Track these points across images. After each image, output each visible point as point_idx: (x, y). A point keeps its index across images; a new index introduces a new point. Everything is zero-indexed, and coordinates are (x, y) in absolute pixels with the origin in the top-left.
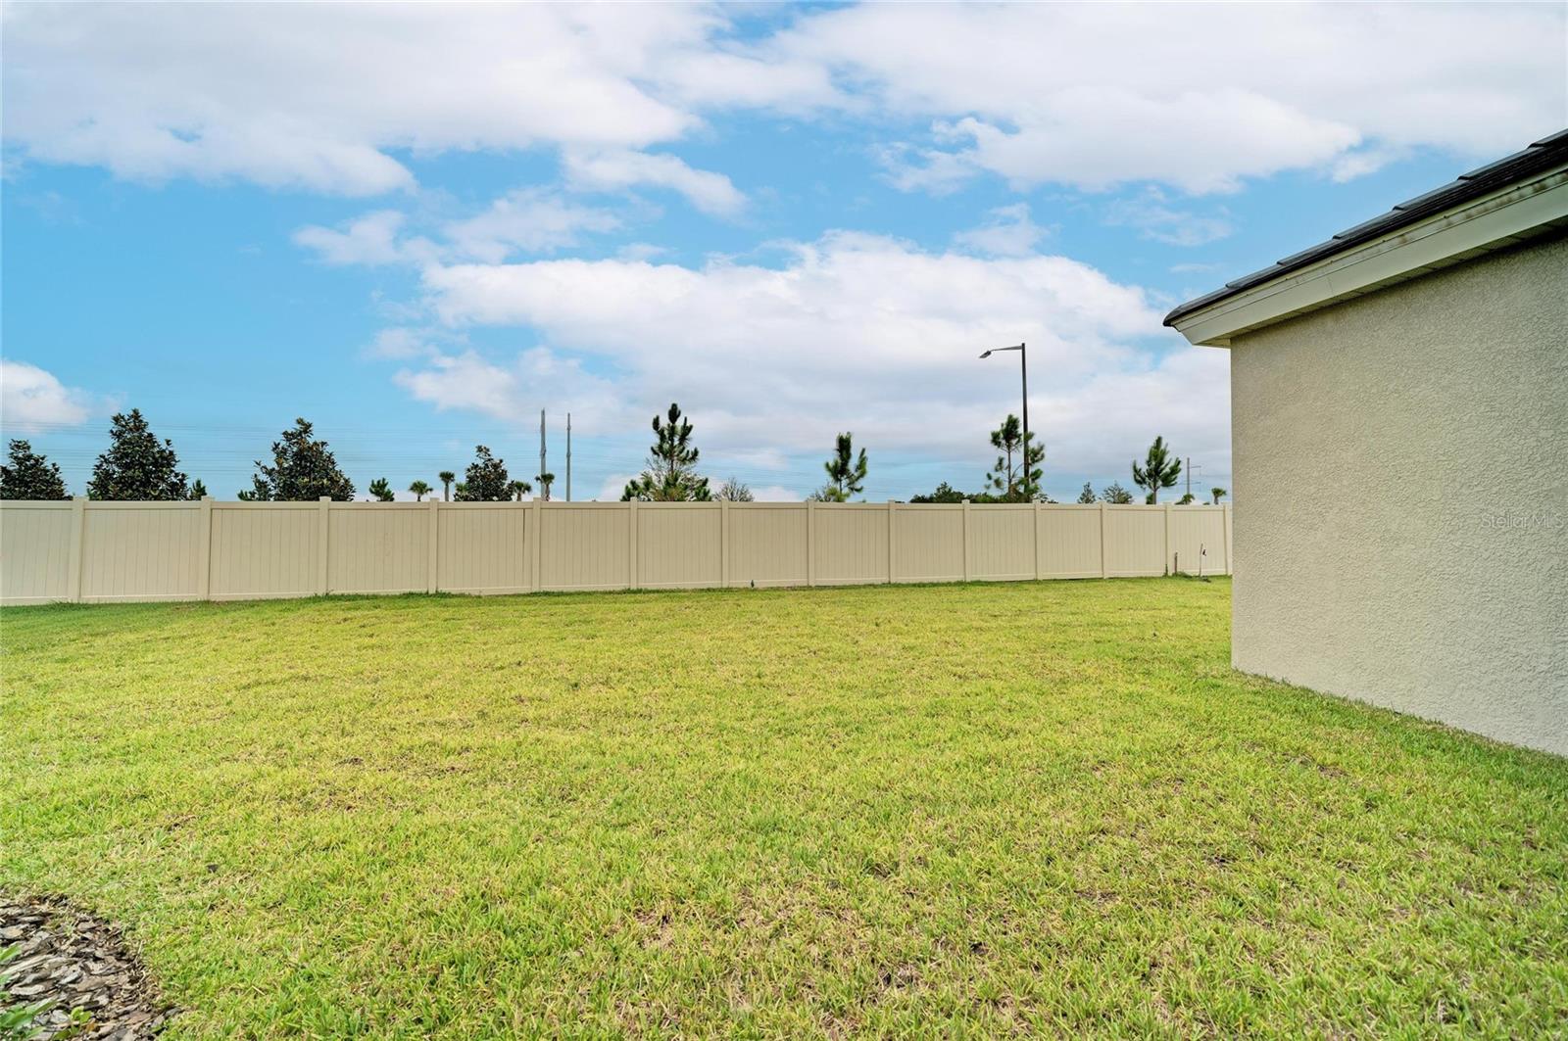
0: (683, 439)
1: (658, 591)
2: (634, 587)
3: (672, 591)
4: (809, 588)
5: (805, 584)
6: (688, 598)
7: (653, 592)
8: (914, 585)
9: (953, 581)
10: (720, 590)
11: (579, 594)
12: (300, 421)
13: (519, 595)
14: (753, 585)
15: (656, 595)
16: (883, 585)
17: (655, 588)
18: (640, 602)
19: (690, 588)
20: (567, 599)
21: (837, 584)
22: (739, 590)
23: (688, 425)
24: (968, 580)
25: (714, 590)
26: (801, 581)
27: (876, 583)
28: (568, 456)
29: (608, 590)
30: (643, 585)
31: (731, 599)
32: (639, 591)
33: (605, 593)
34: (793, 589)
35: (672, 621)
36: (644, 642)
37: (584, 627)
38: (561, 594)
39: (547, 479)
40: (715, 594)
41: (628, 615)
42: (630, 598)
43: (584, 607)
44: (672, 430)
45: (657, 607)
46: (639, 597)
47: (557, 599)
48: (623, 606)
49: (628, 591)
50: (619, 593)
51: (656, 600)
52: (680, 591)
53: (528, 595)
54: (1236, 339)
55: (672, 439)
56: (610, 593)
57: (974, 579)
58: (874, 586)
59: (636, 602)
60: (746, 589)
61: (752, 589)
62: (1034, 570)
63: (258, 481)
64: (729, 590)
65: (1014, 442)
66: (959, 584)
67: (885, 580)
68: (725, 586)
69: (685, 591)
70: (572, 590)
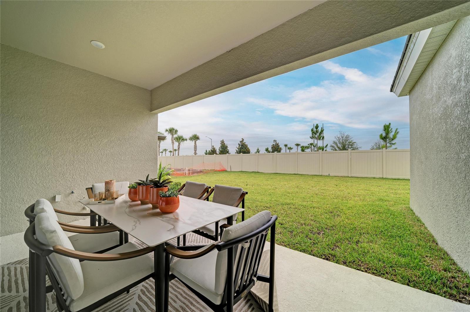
5: (347, 176)
10: (319, 175)
11: (284, 174)
12: (242, 139)
14: (329, 175)
19: (310, 174)
21: (359, 177)
44: (317, 132)
49: (295, 174)
50: (292, 174)
60: (327, 176)
63: (236, 150)
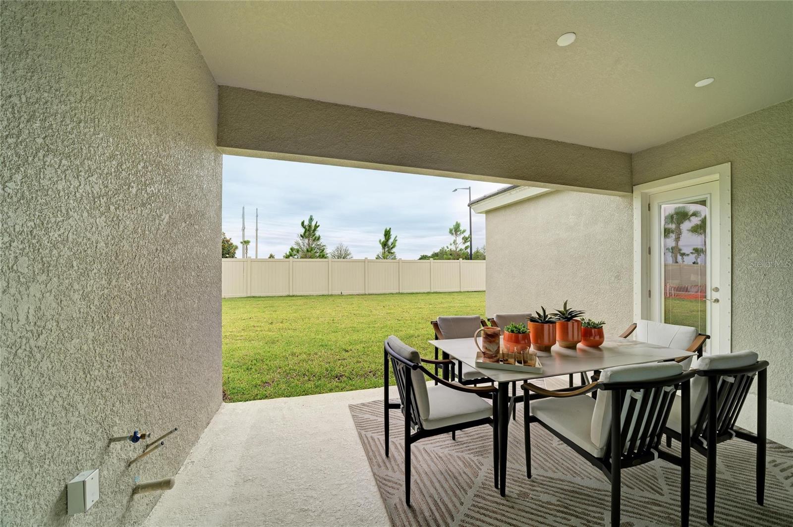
0: (315, 230)
1: (301, 296)
2: (291, 294)
3: (307, 296)
4: (365, 294)
5: (364, 293)
6: (314, 298)
7: (299, 296)
8: (409, 294)
9: (425, 292)
10: (328, 295)
11: (267, 297)
13: (242, 298)
14: (341, 293)
15: (300, 297)
16: (397, 293)
17: (300, 295)
18: (294, 300)
19: (315, 295)
20: (263, 299)
21: (377, 293)
22: (335, 295)
23: (317, 225)
24: (432, 291)
25: (325, 295)
26: (362, 292)
27: (393, 293)
28: (257, 230)
29: (280, 295)
30: (295, 294)
31: (331, 299)
32: (293, 296)
33: (279, 297)
34: (358, 295)
35: (306, 306)
36: (295, 312)
37: (271, 308)
38: (260, 297)
39: (246, 243)
40: (325, 297)
41: (289, 304)
42: (289, 298)
43: (271, 302)
44: (310, 226)
45: (300, 302)
46: (293, 298)
47: (258, 299)
48: (286, 302)
49: (289, 296)
50: (285, 297)
51: (300, 299)
52: (310, 296)
53: (245, 298)
54: (488, 212)
55: (310, 231)
56: (281, 297)
57: (435, 291)
58: (393, 294)
59: (292, 300)
60: (339, 295)
61: (341, 295)
62: (459, 287)
64: (332, 295)
65: (458, 233)
66: (428, 293)
67: (398, 291)
68: (330, 294)
69: (313, 296)
70: (264, 296)
